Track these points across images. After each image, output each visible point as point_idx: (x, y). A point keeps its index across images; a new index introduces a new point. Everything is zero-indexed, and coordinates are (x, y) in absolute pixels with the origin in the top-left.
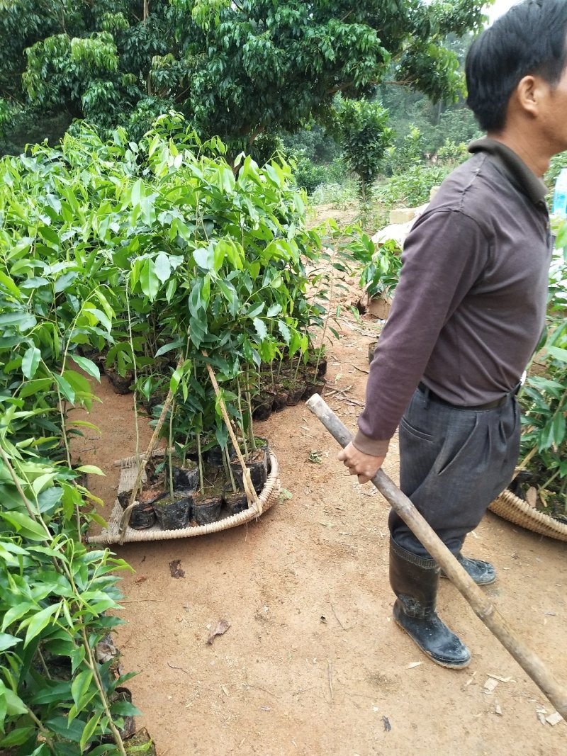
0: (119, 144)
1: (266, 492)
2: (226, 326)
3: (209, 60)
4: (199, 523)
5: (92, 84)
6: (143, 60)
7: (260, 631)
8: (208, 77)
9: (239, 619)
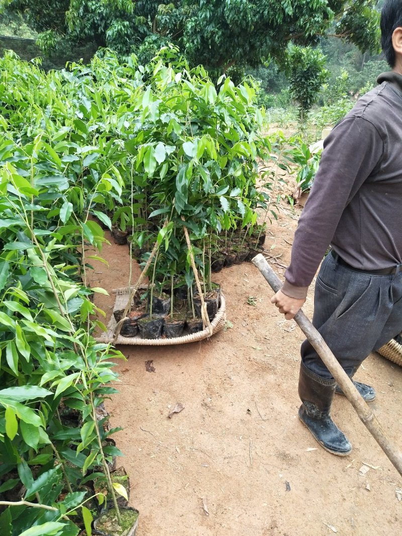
0: (131, 66)
1: (216, 320)
2: (200, 200)
3: (200, 10)
4: (167, 337)
5: (114, 22)
6: (152, 6)
7: (204, 413)
8: (198, 22)
9: (191, 404)
